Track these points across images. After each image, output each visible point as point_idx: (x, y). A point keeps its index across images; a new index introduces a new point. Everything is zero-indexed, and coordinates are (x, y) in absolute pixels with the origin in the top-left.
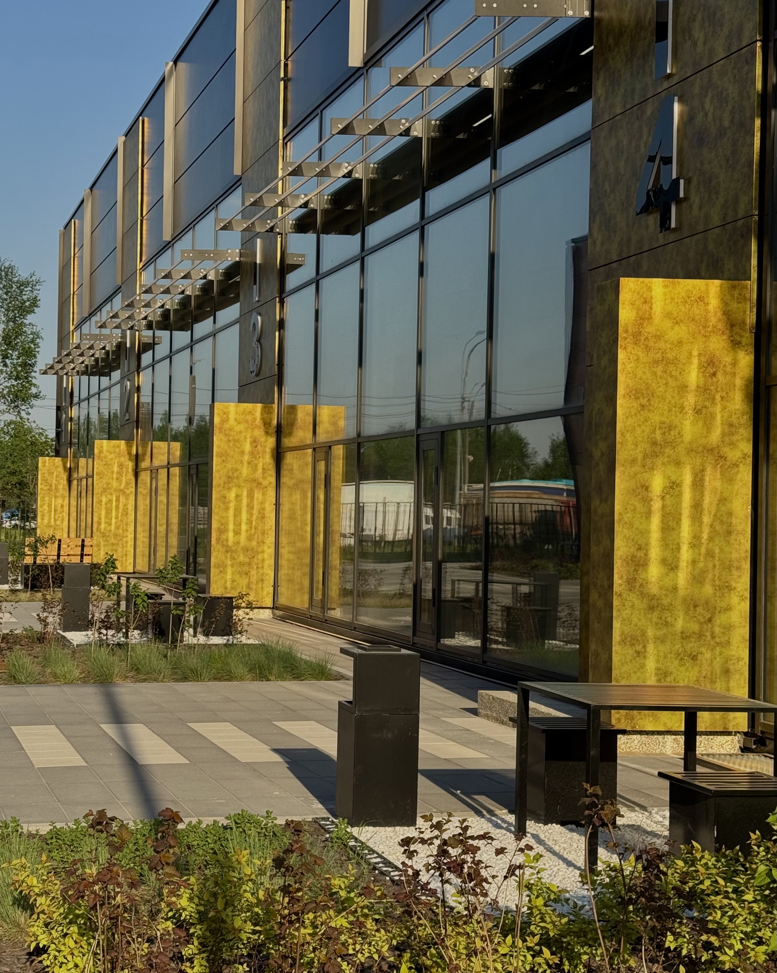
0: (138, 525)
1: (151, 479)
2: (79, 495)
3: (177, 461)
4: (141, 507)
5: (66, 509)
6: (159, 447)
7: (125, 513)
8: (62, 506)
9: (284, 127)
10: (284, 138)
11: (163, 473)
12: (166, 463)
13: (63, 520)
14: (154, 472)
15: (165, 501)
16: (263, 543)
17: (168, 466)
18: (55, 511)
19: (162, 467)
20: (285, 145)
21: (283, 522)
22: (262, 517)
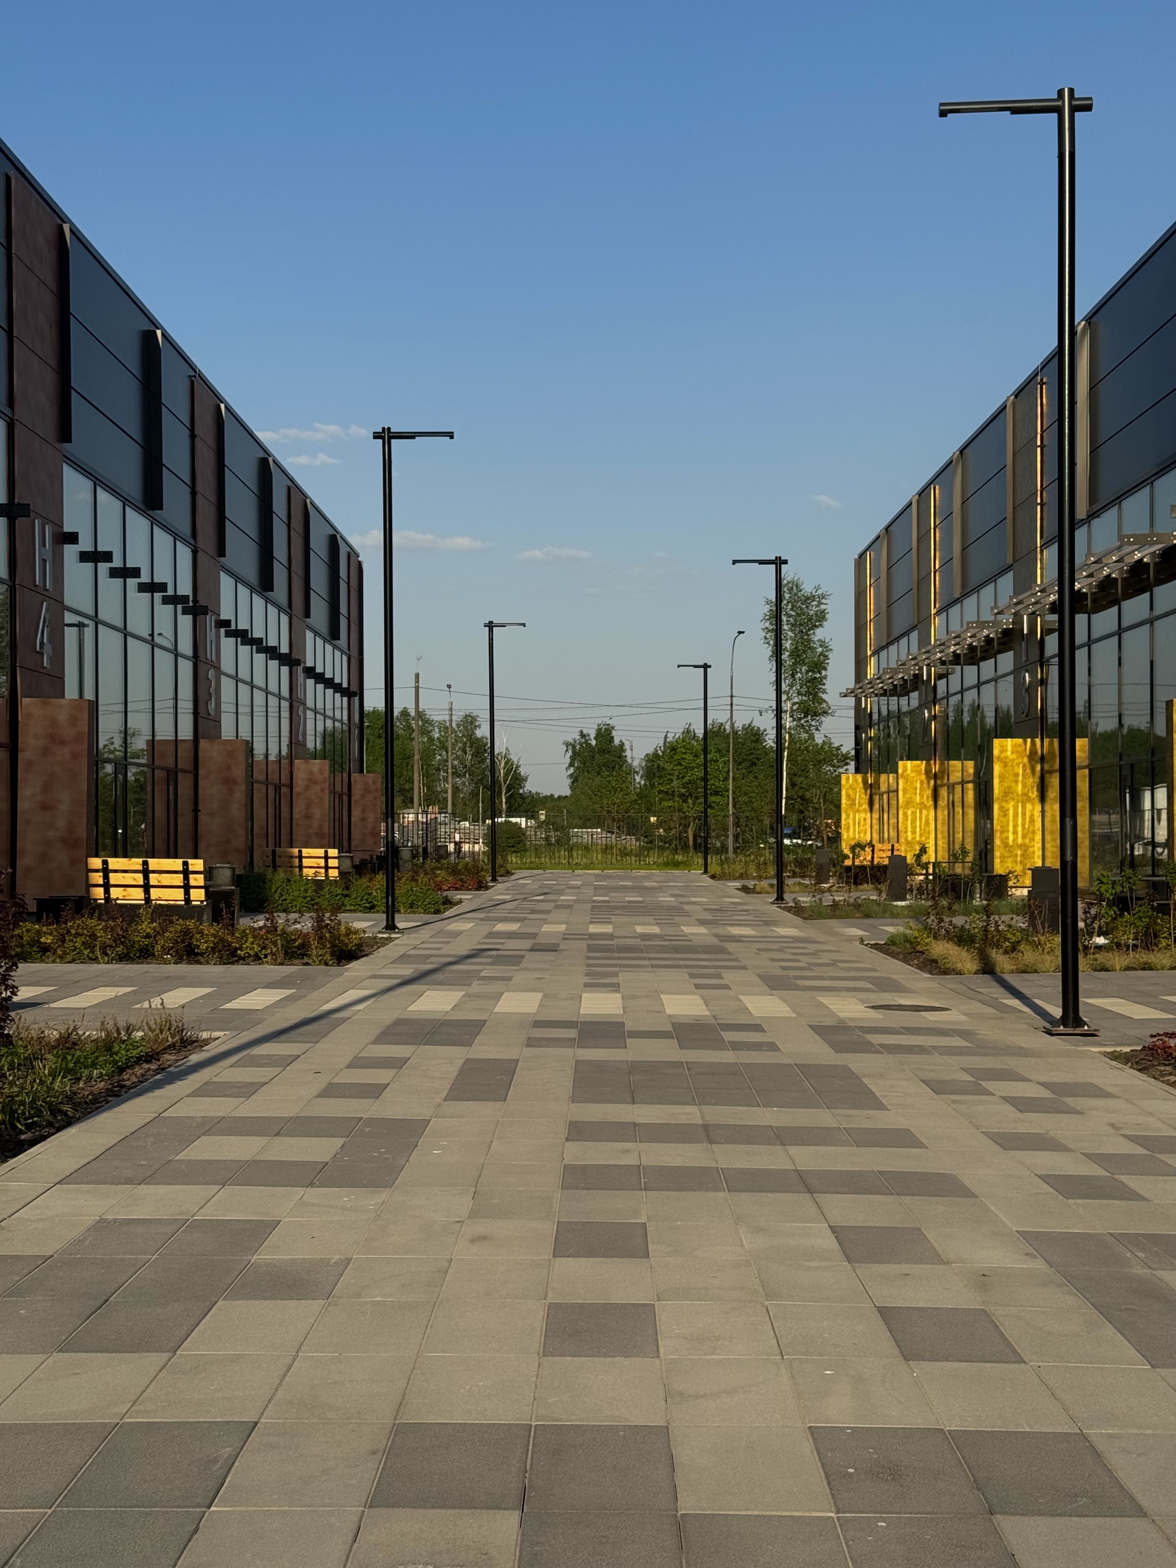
0: (938, 832)
1: (949, 794)
2: (882, 810)
3: (971, 778)
4: (940, 818)
5: (868, 821)
6: (955, 766)
7: (927, 823)
8: (865, 819)
9: (1041, 537)
10: (1041, 546)
11: (958, 789)
12: (960, 780)
13: (866, 832)
14: (951, 787)
15: (961, 812)
16: (1034, 840)
17: (963, 783)
18: (859, 823)
19: (958, 783)
20: (1042, 552)
21: (1047, 825)
22: (1032, 821)
